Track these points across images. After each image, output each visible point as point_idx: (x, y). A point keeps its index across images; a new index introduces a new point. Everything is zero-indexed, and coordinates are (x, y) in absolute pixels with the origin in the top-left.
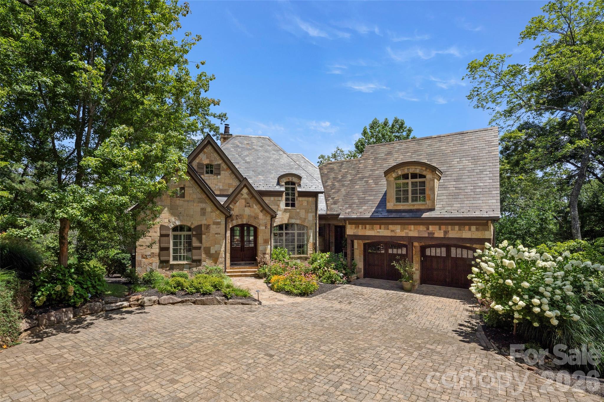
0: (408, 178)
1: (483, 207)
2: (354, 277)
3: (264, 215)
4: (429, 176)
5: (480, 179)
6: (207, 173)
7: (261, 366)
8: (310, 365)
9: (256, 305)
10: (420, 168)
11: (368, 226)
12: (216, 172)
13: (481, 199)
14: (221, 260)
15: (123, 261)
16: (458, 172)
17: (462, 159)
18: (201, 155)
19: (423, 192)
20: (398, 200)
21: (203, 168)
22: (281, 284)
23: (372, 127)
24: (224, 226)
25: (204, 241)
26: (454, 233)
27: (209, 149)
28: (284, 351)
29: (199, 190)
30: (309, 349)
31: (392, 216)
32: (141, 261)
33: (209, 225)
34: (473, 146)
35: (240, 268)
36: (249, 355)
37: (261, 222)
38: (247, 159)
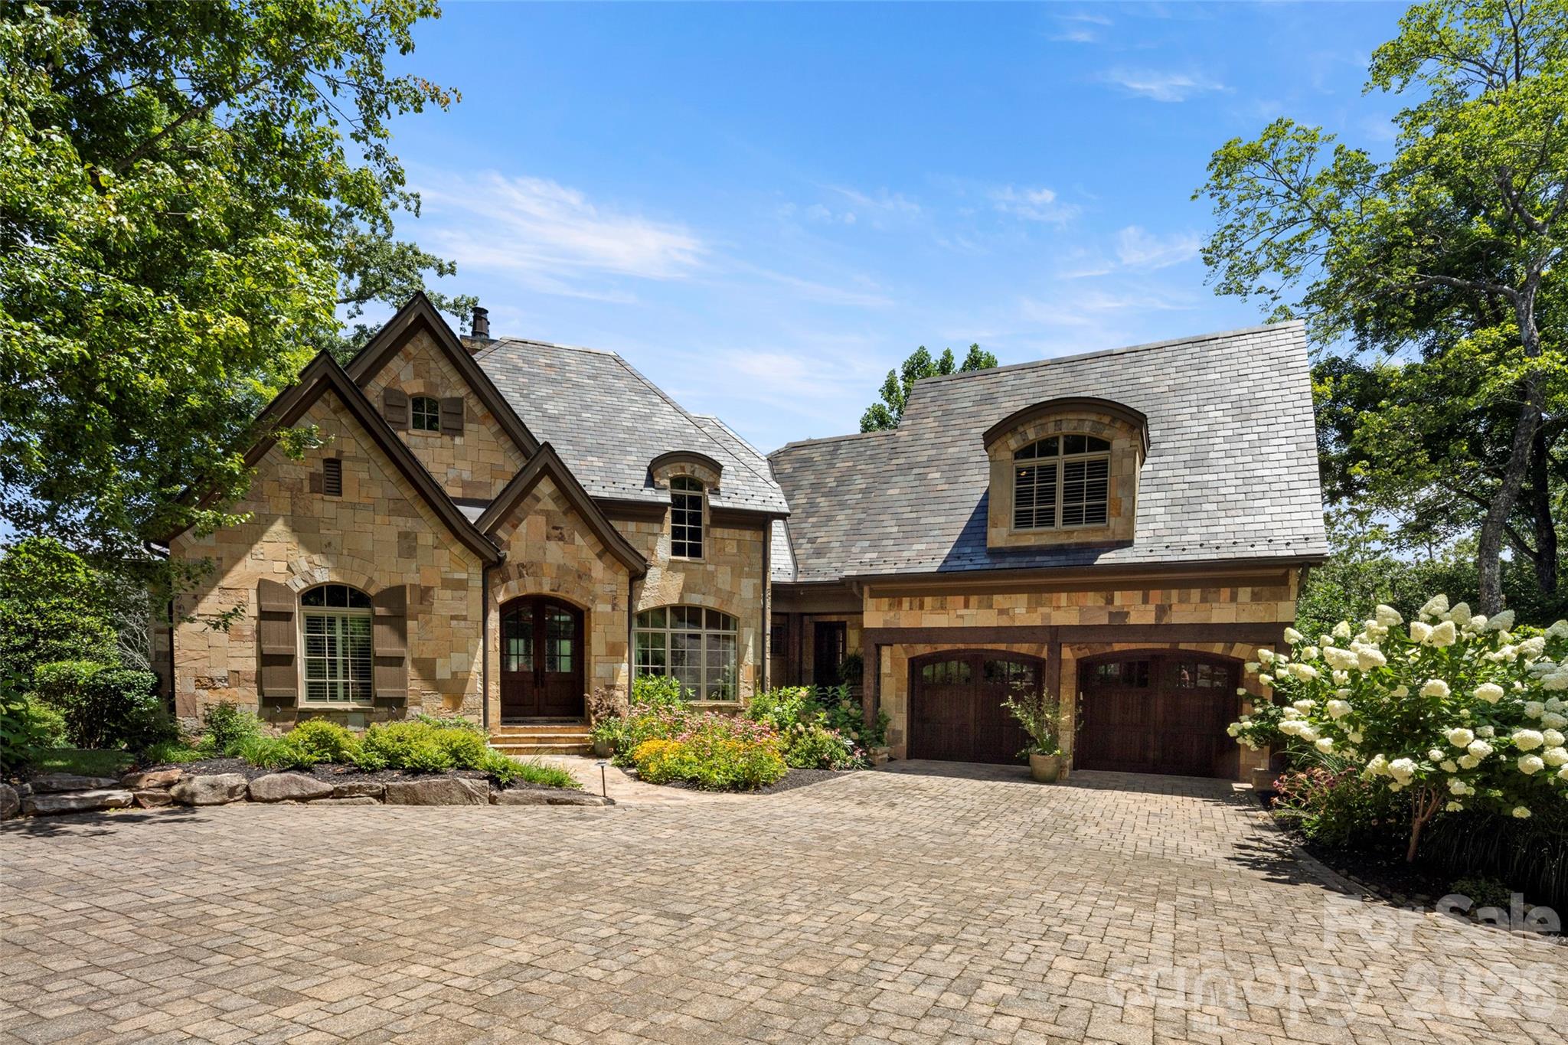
0: (1055, 452)
1: (1276, 533)
2: (882, 752)
3: (609, 567)
4: (1120, 443)
5: (1260, 458)
6: (418, 423)
7: (651, 942)
8: (836, 938)
9: (598, 805)
10: (1094, 418)
11: (928, 600)
12: (448, 424)
13: (1268, 510)
14: (473, 700)
15: (128, 695)
16: (1194, 443)
17: (1206, 408)
18: (396, 364)
19: (1099, 491)
20: (1022, 520)
21: (405, 407)
22: (670, 761)
23: (909, 374)
24: (478, 595)
25: (411, 638)
26: (1187, 610)
27: (422, 344)
28: (727, 905)
29: (390, 471)
30: (809, 898)
31: (1006, 565)
32: (193, 696)
33: (429, 589)
34: (1235, 373)
35: (534, 731)
36: (597, 917)
37: (599, 589)
38: (551, 408)
